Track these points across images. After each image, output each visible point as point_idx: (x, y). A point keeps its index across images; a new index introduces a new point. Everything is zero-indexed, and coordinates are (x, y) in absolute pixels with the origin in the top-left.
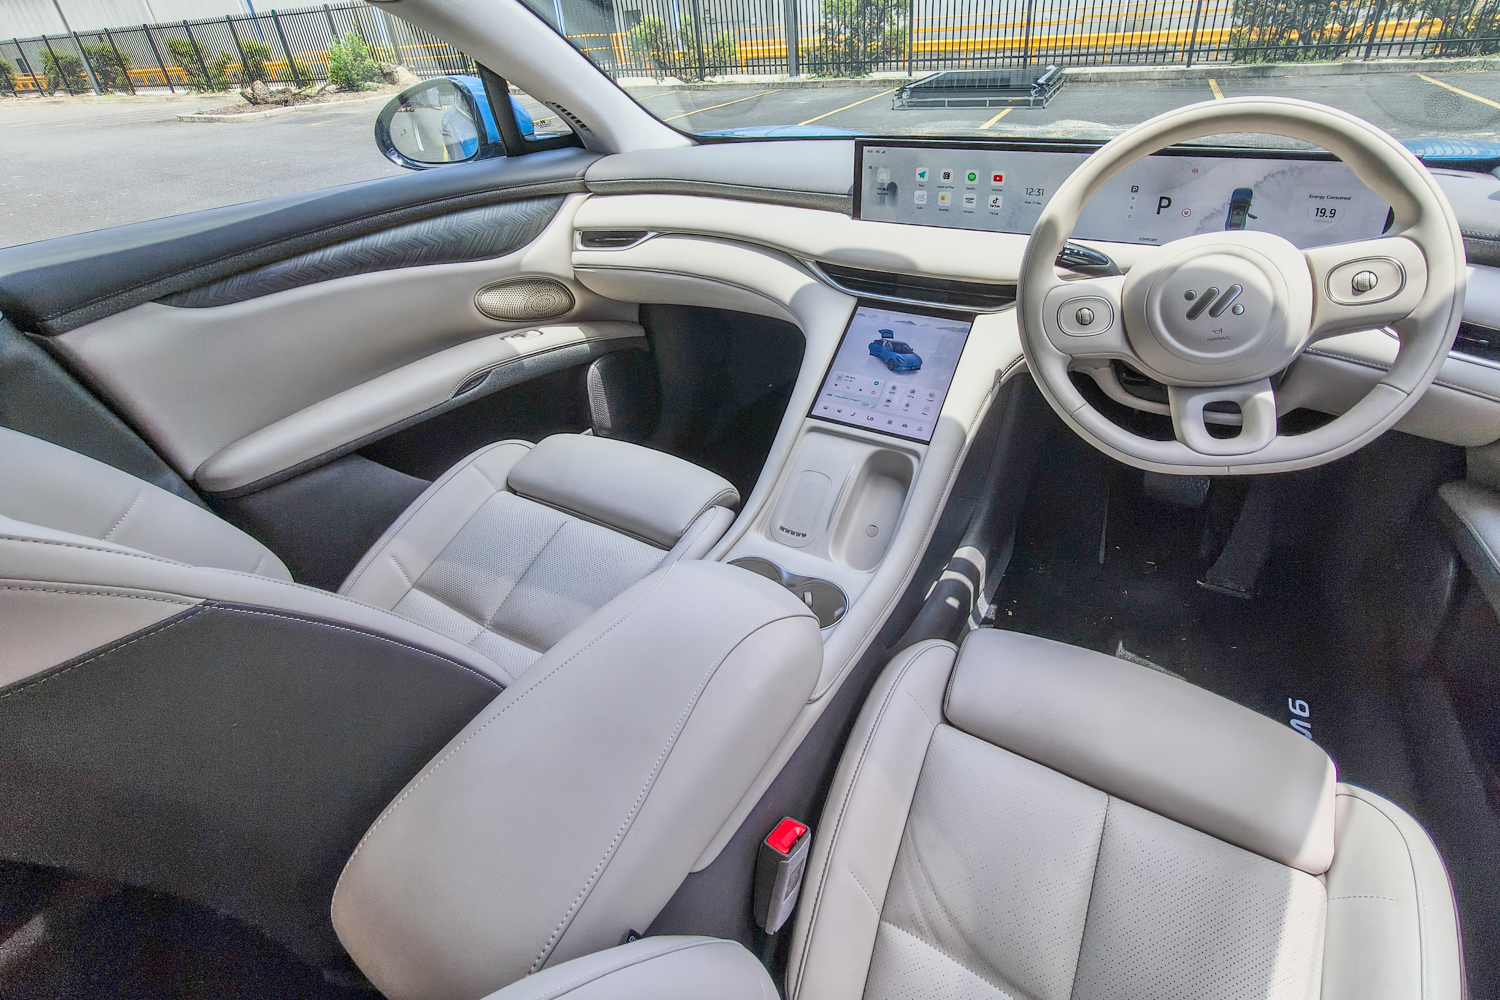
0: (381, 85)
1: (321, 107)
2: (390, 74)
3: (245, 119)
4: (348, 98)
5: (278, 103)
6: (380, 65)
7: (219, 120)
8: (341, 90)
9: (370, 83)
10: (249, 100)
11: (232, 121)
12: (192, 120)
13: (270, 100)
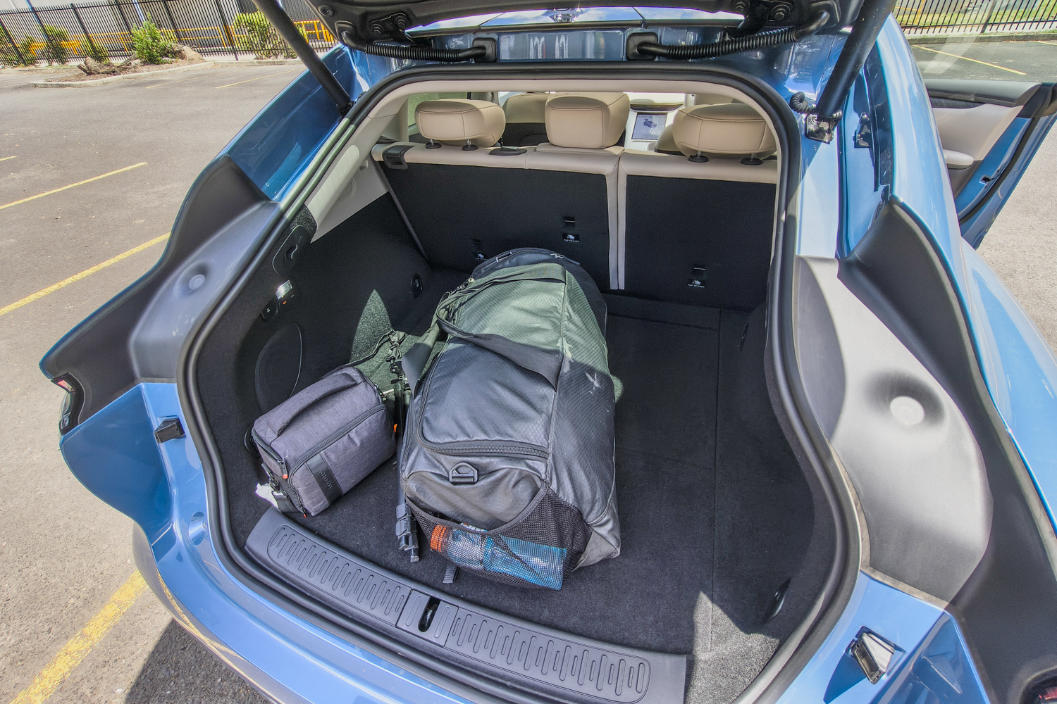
0: (174, 60)
1: (140, 76)
2: (180, 52)
3: (89, 84)
4: (154, 70)
5: (108, 73)
6: (171, 45)
7: (69, 86)
8: (145, 63)
9: (167, 59)
10: (85, 71)
11: (80, 86)
12: (46, 86)
13: (101, 71)
